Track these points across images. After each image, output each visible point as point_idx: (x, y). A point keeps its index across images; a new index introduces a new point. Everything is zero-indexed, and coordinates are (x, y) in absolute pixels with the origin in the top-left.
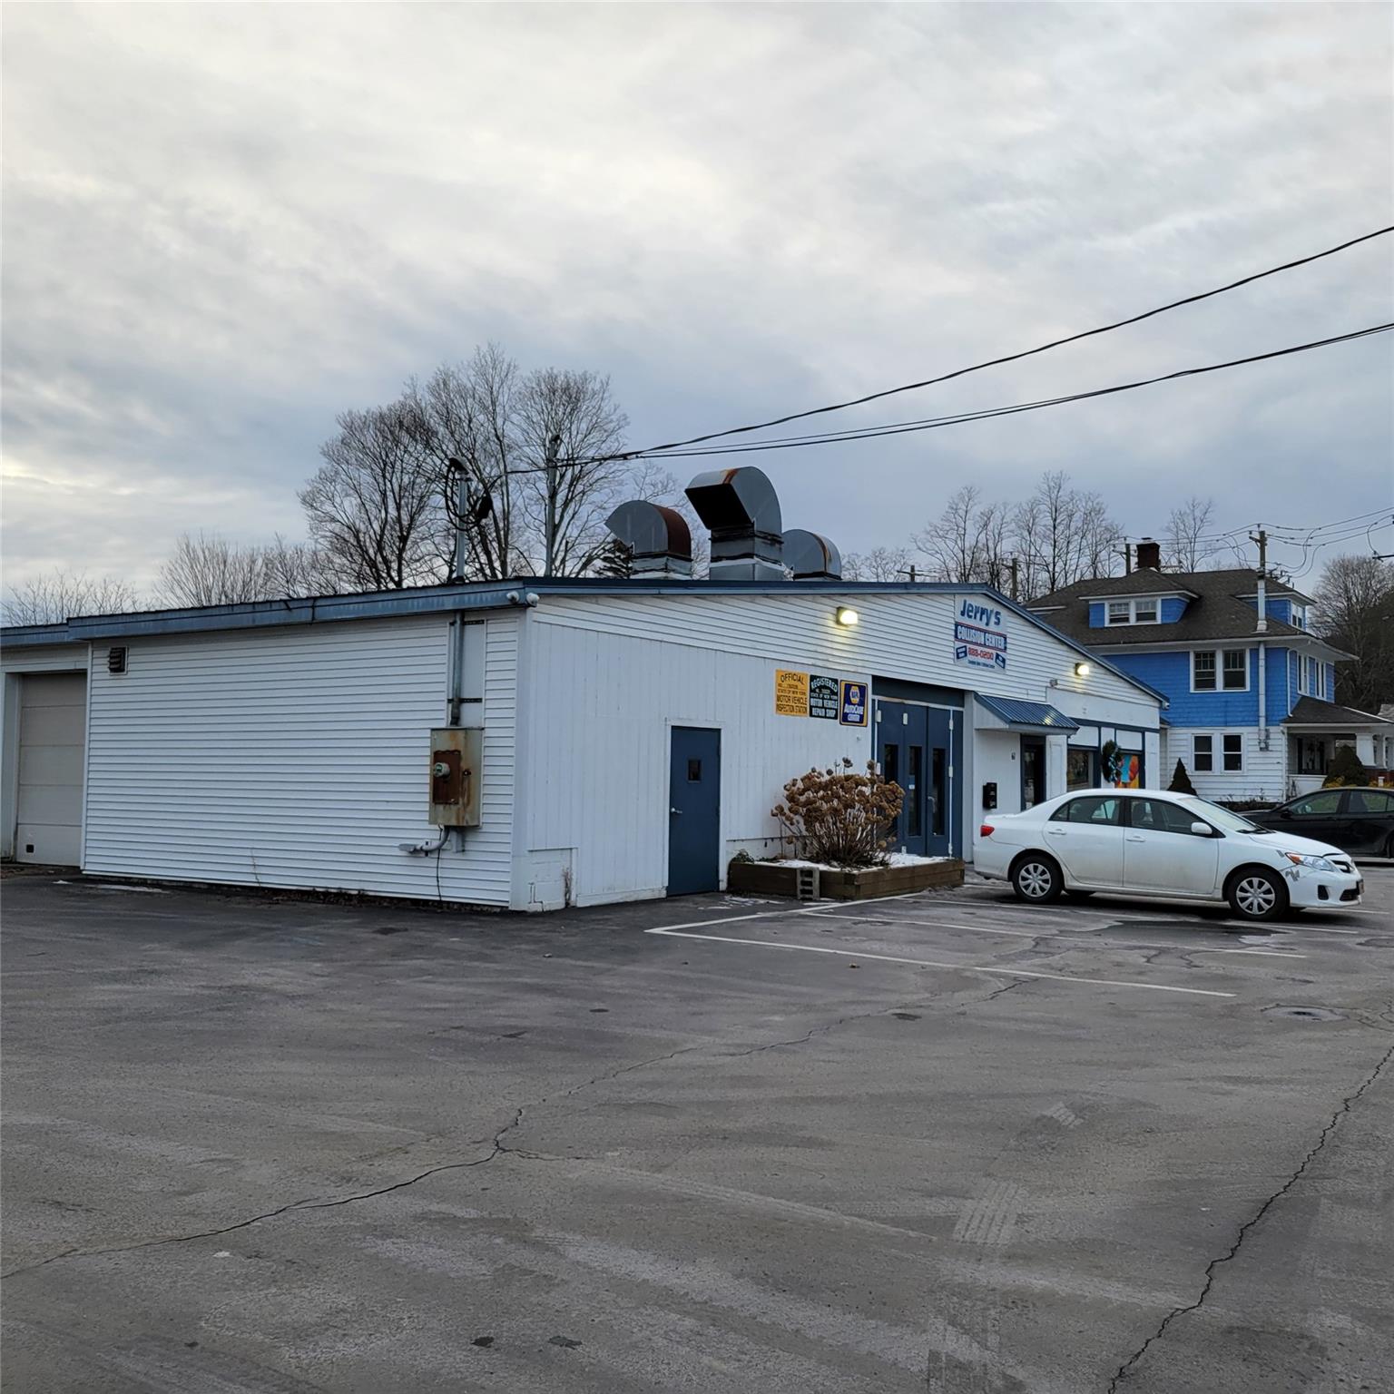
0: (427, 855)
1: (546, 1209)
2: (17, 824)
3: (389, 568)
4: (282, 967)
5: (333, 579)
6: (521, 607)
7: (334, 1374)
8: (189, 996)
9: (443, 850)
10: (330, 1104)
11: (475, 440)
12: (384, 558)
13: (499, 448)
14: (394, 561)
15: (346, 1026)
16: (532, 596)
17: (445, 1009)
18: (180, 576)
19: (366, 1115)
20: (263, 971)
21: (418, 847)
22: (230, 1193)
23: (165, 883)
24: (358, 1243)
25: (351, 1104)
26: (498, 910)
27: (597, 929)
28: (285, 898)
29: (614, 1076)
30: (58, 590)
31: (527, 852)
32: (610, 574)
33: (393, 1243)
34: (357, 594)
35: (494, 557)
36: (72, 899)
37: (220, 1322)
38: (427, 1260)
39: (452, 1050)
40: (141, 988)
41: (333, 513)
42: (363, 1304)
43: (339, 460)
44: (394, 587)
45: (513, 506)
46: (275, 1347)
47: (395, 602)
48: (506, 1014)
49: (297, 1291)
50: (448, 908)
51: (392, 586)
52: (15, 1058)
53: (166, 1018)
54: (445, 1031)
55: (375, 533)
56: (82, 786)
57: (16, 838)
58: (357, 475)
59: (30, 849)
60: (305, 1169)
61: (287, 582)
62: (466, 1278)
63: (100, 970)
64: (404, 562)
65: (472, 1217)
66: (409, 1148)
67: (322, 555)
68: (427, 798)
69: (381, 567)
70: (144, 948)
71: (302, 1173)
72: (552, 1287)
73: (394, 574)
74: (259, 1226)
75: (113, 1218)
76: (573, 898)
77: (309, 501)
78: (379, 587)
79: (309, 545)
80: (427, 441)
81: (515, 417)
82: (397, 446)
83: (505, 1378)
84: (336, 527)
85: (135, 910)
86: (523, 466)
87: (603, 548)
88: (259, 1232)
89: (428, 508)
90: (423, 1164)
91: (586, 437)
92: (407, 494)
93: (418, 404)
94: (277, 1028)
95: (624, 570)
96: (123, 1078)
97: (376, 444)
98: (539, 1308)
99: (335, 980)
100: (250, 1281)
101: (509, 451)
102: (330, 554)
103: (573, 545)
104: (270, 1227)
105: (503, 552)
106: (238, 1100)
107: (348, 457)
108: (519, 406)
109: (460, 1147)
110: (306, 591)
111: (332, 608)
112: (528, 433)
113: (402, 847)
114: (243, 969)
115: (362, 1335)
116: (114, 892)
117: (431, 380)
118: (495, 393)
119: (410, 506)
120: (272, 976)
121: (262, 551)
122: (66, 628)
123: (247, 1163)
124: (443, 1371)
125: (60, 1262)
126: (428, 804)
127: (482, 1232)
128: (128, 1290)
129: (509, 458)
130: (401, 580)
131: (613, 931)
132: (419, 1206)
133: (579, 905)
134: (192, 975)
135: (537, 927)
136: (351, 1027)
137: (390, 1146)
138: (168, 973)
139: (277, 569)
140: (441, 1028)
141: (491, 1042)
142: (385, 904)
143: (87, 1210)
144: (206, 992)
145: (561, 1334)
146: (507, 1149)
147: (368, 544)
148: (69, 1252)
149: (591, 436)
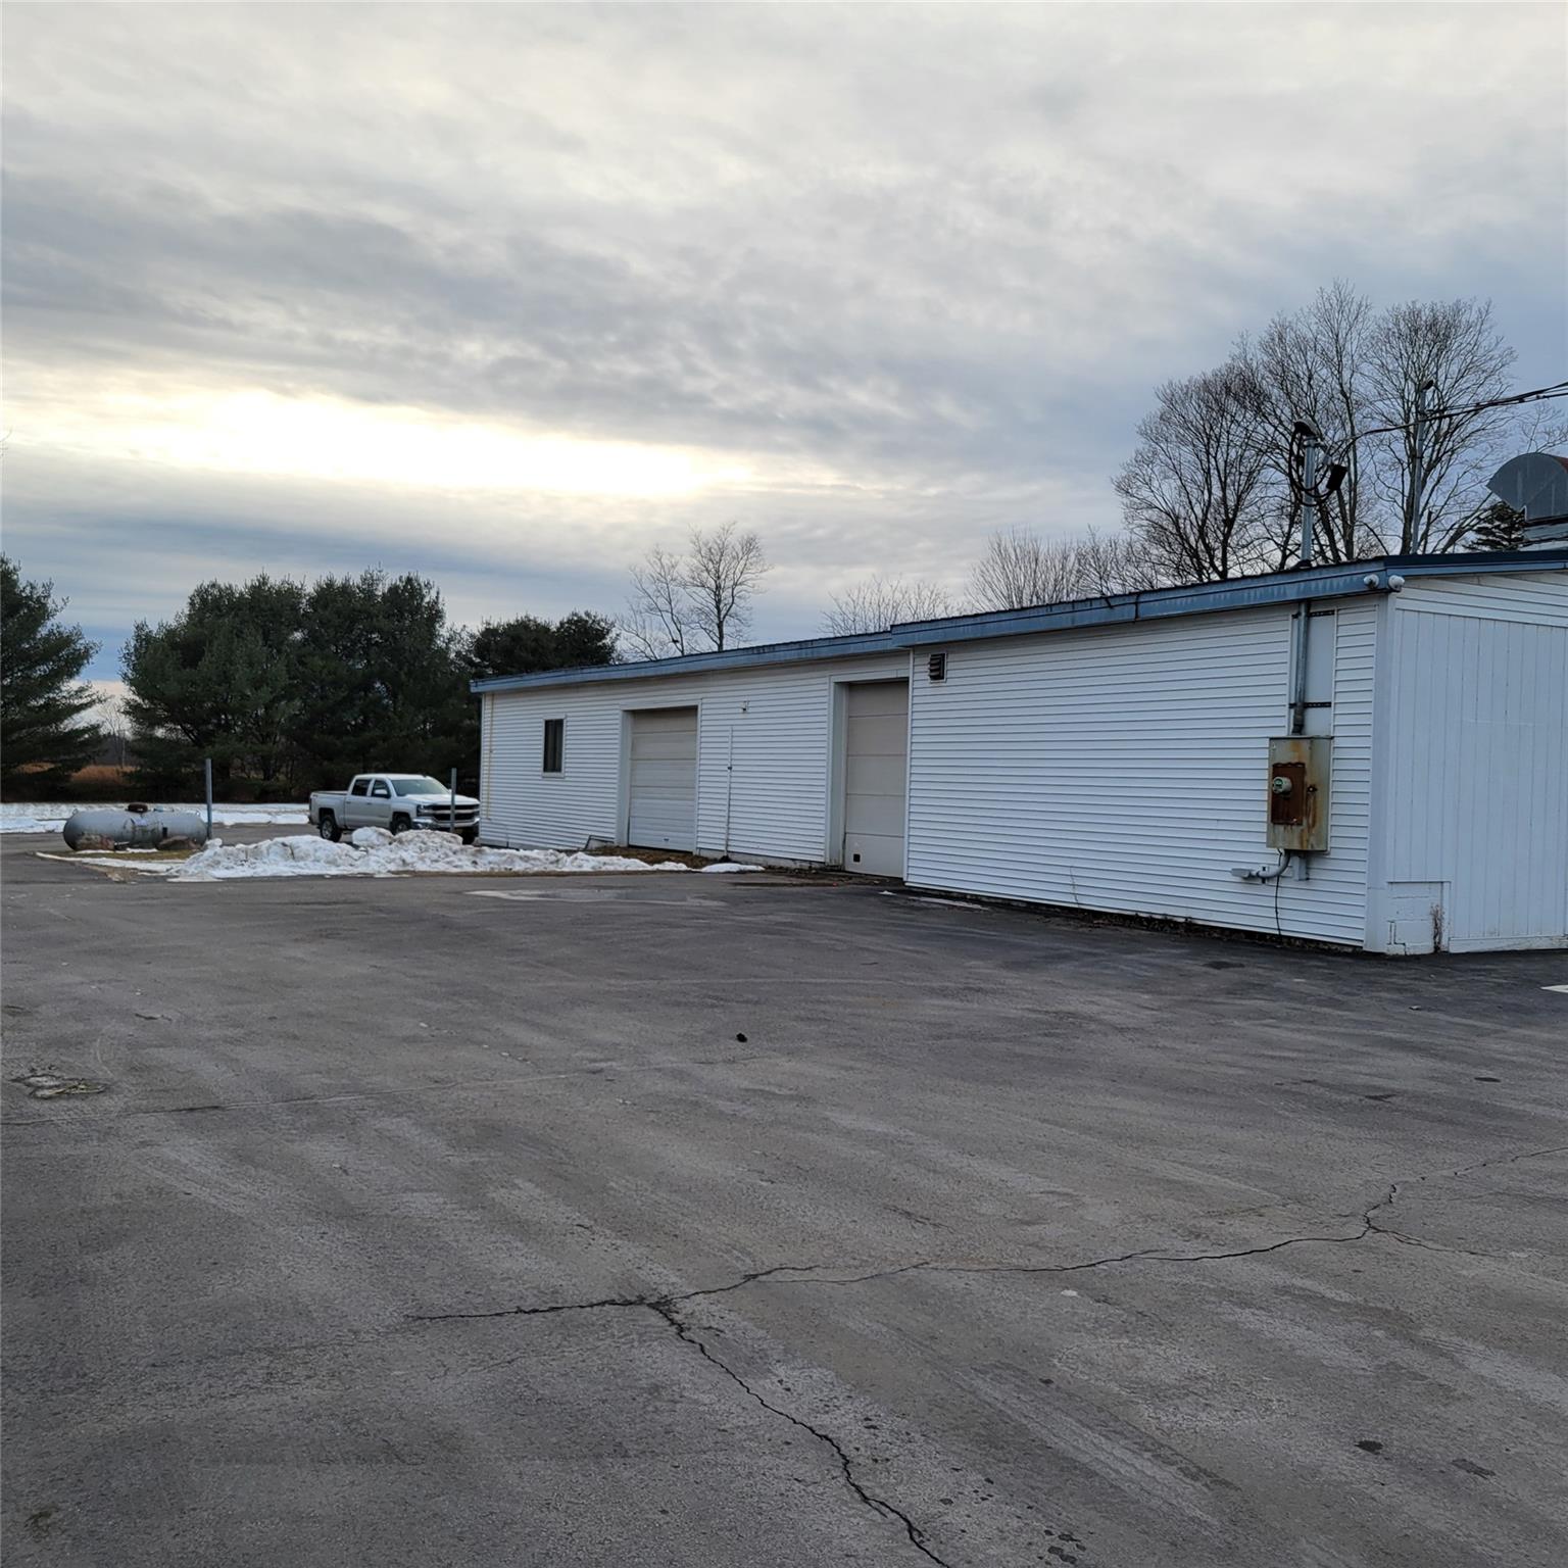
0: (1263, 882)
1: (1436, 1308)
2: (845, 833)
3: (1212, 557)
4: (1108, 996)
5: (1150, 572)
6: (1381, 592)
7: (1198, 1445)
8: (1014, 1019)
9: (1283, 877)
10: (1170, 1150)
11: (1315, 400)
12: (1207, 546)
13: (1345, 406)
14: (1218, 548)
15: (1182, 1066)
16: (1396, 579)
17: (1293, 1059)
18: (992, 578)
19: (1211, 1166)
20: (1089, 999)
21: (1254, 873)
22: (1071, 1230)
23: (984, 899)
24: (1213, 1306)
25: (1194, 1152)
26: (1350, 950)
27: (1478, 981)
28: (1106, 922)
29: (1513, 1160)
30: (875, 598)
31: (1386, 884)
32: (1486, 549)
33: (1253, 1314)
34: (1177, 588)
35: (1337, 536)
36: (898, 910)
37: (1074, 1364)
38: (1293, 1340)
39: (1304, 1107)
40: (969, 1006)
41: (1149, 499)
42: (1225, 1375)
43: (1157, 438)
44: (1218, 578)
45: (1362, 475)
46: (1132, 1402)
47: (1228, 594)
48: (1367, 1072)
49: (1150, 1346)
50: (1289, 944)
51: (1215, 577)
52: (859, 1065)
53: (996, 1040)
54: (1296, 1084)
55: (1196, 518)
56: (904, 796)
57: (844, 848)
58: (1177, 454)
59: (857, 858)
60: (1149, 1216)
61: (1101, 578)
62: (1343, 1369)
63: (928, 984)
64: (1229, 548)
65: (1343, 1300)
66: (1263, 1211)
67: (1138, 546)
68: (1265, 817)
69: (1203, 556)
70: (967, 964)
71: (1146, 1221)
72: (1451, 1400)
73: (1218, 563)
74: (1105, 1270)
75: (959, 1237)
76: (1444, 941)
77: (1124, 489)
78: (1200, 579)
79: (1125, 536)
80: (1259, 408)
81: (1365, 368)
82: (1222, 416)
83: (1400, 1494)
84: (1153, 514)
85: (956, 925)
86: (1375, 425)
87: (1478, 517)
88: (1106, 1276)
89: (1258, 485)
90: (1281, 1231)
91: (1456, 382)
92: (1234, 470)
93: (1248, 366)
94: (1107, 1061)
95: (1505, 543)
96: (959, 1097)
97: (1198, 416)
98: (1437, 1421)
99: (1166, 1015)
100: (1101, 1326)
101: (1359, 410)
102: (1147, 544)
103: (1438, 517)
104: (1117, 1273)
105: (1348, 531)
106: (1072, 1133)
107: (1167, 435)
108: (1370, 353)
109: (1323, 1218)
110: (1120, 588)
111: (1156, 603)
112: (1382, 385)
113: (1235, 872)
114: (1067, 994)
115: (1226, 1409)
116: (935, 906)
117: (1264, 334)
118: (1341, 341)
119: (1236, 484)
120: (1099, 1005)
121: (1075, 545)
122: (889, 636)
123: (1087, 1200)
124: (1323, 1469)
125: (912, 1272)
126: (1266, 825)
127: (1359, 1321)
128: (979, 1312)
129: (1357, 417)
130: (1226, 570)
131: (1500, 985)
132: (1281, 1278)
133: (1453, 950)
134: (1017, 997)
135: (1400, 973)
136: (1187, 1068)
137: (1241, 1205)
138: (994, 992)
139: (1091, 565)
140: (1290, 1080)
141: (1351, 1103)
142: (1216, 935)
143: (935, 1225)
144: (1034, 1016)
145: (1467, 1458)
146: (1381, 1229)
147: (1188, 530)
148: (922, 1264)
149: (1464, 379)
